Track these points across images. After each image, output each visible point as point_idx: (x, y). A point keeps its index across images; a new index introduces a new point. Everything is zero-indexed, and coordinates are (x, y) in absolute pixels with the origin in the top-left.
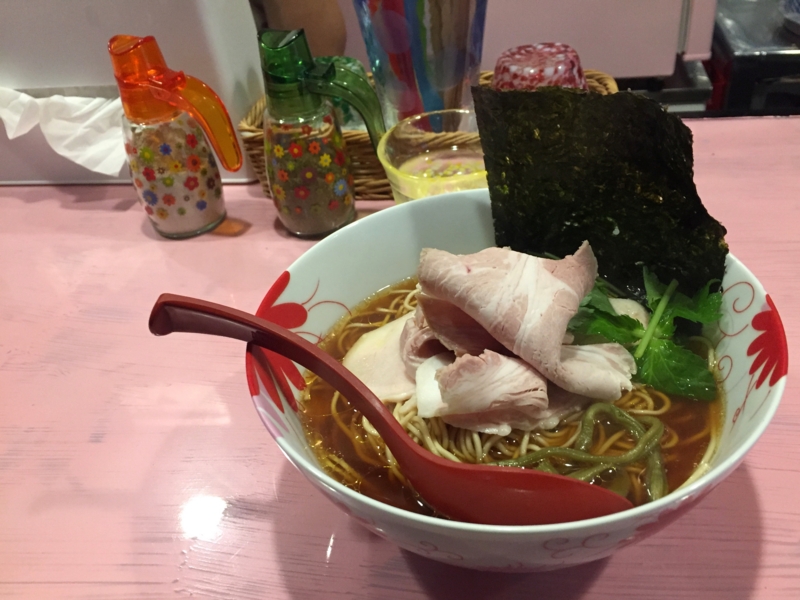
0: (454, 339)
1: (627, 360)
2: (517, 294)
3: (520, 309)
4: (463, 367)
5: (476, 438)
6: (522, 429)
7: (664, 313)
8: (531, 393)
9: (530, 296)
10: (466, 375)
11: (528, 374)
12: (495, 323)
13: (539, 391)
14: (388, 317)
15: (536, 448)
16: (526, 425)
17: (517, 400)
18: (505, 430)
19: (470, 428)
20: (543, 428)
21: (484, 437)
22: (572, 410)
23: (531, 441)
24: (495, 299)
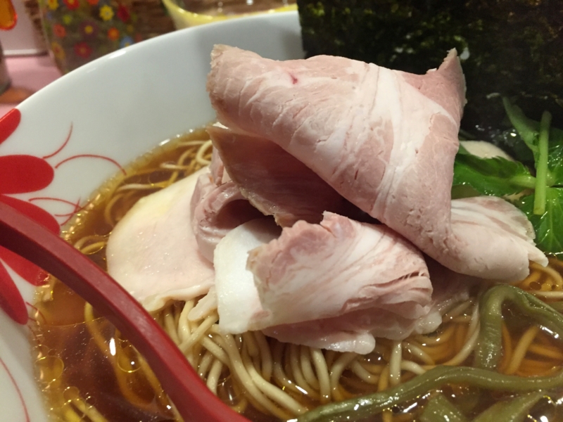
2: (374, 118)
3: (382, 142)
5: (319, 358)
6: (390, 337)
8: (409, 280)
9: (395, 121)
10: (302, 258)
11: (398, 249)
12: (343, 167)
13: (419, 277)
14: (175, 175)
15: (414, 367)
16: (397, 331)
17: (387, 295)
18: (364, 343)
19: (307, 344)
20: (420, 332)
21: (332, 358)
22: (457, 299)
23: (406, 356)
24: (341, 126)
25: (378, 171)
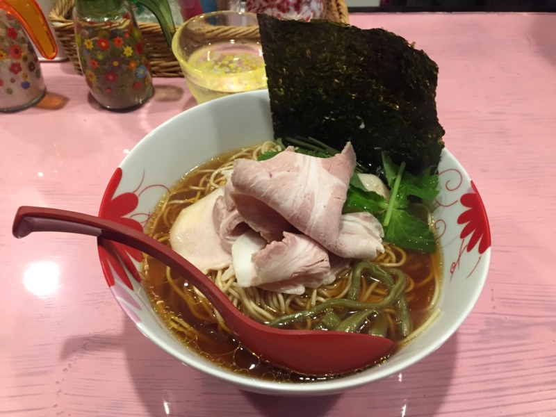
0: (259, 223)
1: (377, 227)
2: (306, 192)
4: (272, 251)
5: (280, 297)
6: (312, 287)
7: (399, 188)
8: (319, 264)
9: (316, 193)
10: (274, 257)
11: (316, 249)
12: (292, 215)
13: (324, 262)
14: (199, 194)
15: (322, 299)
16: (315, 284)
17: (310, 270)
18: (300, 290)
19: (275, 291)
20: (325, 284)
21: (286, 296)
22: (344, 268)
23: (319, 294)
24: (291, 197)
25: (308, 217)
